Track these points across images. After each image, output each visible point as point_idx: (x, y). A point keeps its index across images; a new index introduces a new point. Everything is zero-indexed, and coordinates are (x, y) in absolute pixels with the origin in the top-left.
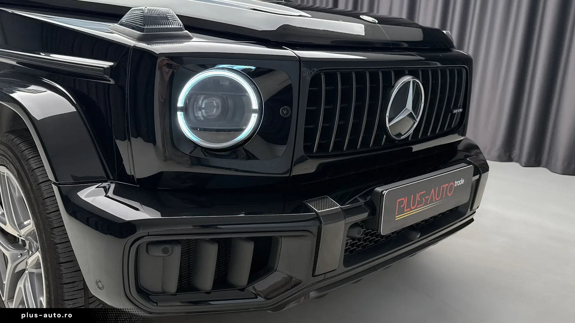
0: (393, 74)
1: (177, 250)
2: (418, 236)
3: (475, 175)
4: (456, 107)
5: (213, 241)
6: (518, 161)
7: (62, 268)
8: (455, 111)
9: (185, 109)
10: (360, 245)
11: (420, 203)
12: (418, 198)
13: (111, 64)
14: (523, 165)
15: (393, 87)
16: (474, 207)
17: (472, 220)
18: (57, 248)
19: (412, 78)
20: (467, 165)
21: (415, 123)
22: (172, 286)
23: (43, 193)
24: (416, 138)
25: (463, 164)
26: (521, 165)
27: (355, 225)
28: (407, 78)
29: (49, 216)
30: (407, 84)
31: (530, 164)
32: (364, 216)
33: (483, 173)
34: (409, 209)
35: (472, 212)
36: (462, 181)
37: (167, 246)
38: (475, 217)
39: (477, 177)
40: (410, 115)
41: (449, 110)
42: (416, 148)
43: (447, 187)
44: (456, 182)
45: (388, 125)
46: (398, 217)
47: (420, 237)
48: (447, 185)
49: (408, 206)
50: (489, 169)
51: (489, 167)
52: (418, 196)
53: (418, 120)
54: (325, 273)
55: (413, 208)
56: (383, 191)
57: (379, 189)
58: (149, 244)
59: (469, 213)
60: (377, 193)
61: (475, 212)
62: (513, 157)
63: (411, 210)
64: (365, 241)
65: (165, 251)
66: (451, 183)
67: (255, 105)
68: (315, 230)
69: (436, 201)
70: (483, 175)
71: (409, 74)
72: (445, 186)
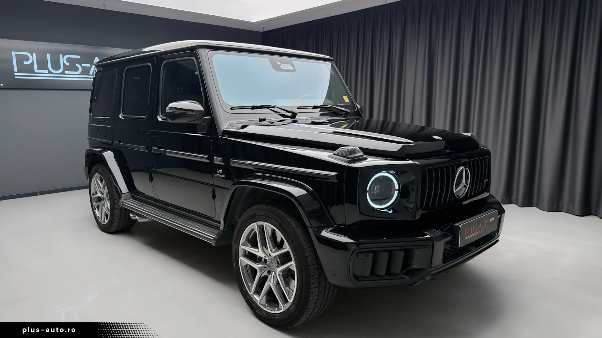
0: (455, 167)
1: (371, 255)
2: (474, 249)
3: (499, 215)
4: (485, 179)
5: (386, 251)
6: (516, 203)
7: (309, 268)
8: (485, 181)
9: (369, 191)
10: (453, 251)
11: (475, 231)
12: (474, 228)
13: (336, 173)
14: (520, 206)
15: (456, 173)
16: (499, 233)
17: (498, 241)
18: (307, 258)
19: (464, 167)
20: (494, 210)
21: (466, 189)
22: (368, 273)
23: (297, 233)
24: (466, 198)
25: (492, 210)
26: (518, 206)
27: (447, 243)
28: (461, 168)
29: (301, 243)
30: (462, 171)
31: (523, 205)
32: (450, 238)
33: (502, 214)
34: (471, 234)
35: (498, 236)
36: (493, 219)
37: (367, 254)
38: (499, 238)
39: (499, 216)
40: (465, 186)
41: (481, 181)
42: (464, 203)
43: (486, 222)
44: (490, 219)
45: (455, 192)
46: (466, 238)
47: (475, 249)
48: (486, 221)
49: (470, 233)
50: (505, 211)
51: (505, 210)
52: (474, 227)
53: (468, 187)
54: (435, 266)
55: (472, 233)
56: (459, 225)
57: (456, 224)
58: (358, 253)
59: (497, 236)
60: (456, 226)
61: (499, 236)
62: (512, 200)
63: (472, 234)
64: (450, 251)
65: (366, 256)
66: (489, 220)
67: (397, 187)
68: (431, 245)
69: (482, 229)
70: (502, 215)
71: (462, 165)
72: (485, 221)
